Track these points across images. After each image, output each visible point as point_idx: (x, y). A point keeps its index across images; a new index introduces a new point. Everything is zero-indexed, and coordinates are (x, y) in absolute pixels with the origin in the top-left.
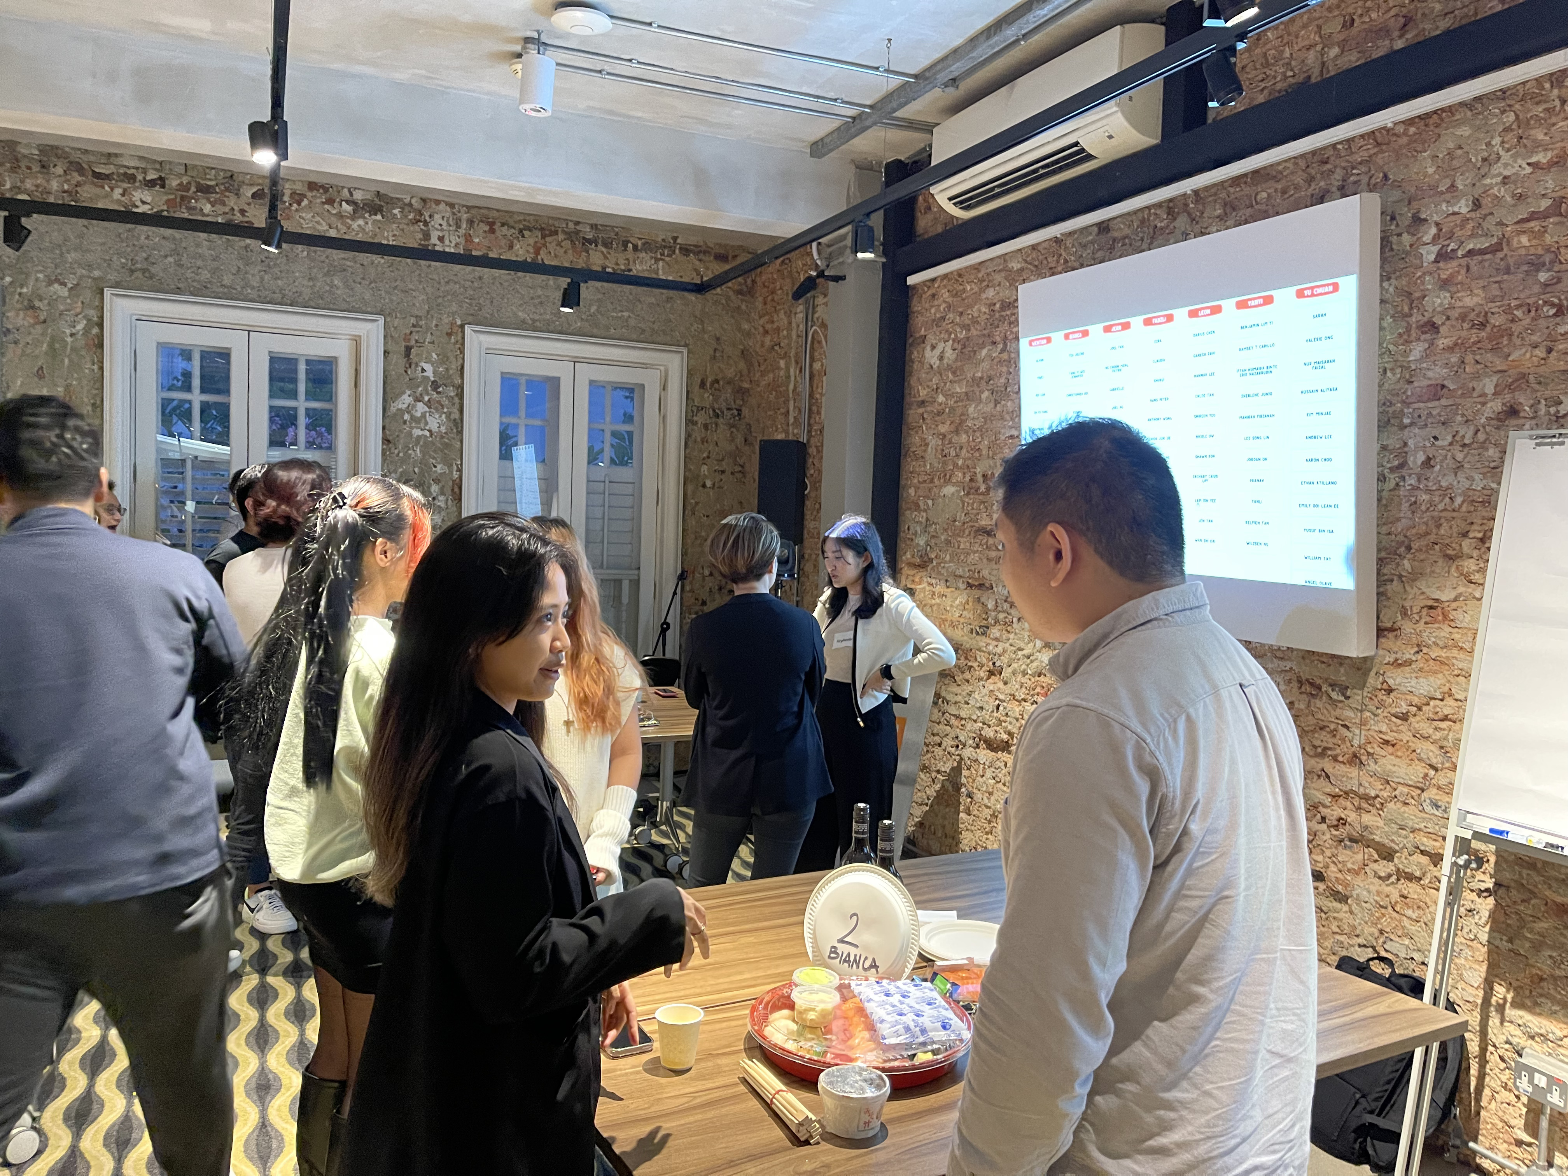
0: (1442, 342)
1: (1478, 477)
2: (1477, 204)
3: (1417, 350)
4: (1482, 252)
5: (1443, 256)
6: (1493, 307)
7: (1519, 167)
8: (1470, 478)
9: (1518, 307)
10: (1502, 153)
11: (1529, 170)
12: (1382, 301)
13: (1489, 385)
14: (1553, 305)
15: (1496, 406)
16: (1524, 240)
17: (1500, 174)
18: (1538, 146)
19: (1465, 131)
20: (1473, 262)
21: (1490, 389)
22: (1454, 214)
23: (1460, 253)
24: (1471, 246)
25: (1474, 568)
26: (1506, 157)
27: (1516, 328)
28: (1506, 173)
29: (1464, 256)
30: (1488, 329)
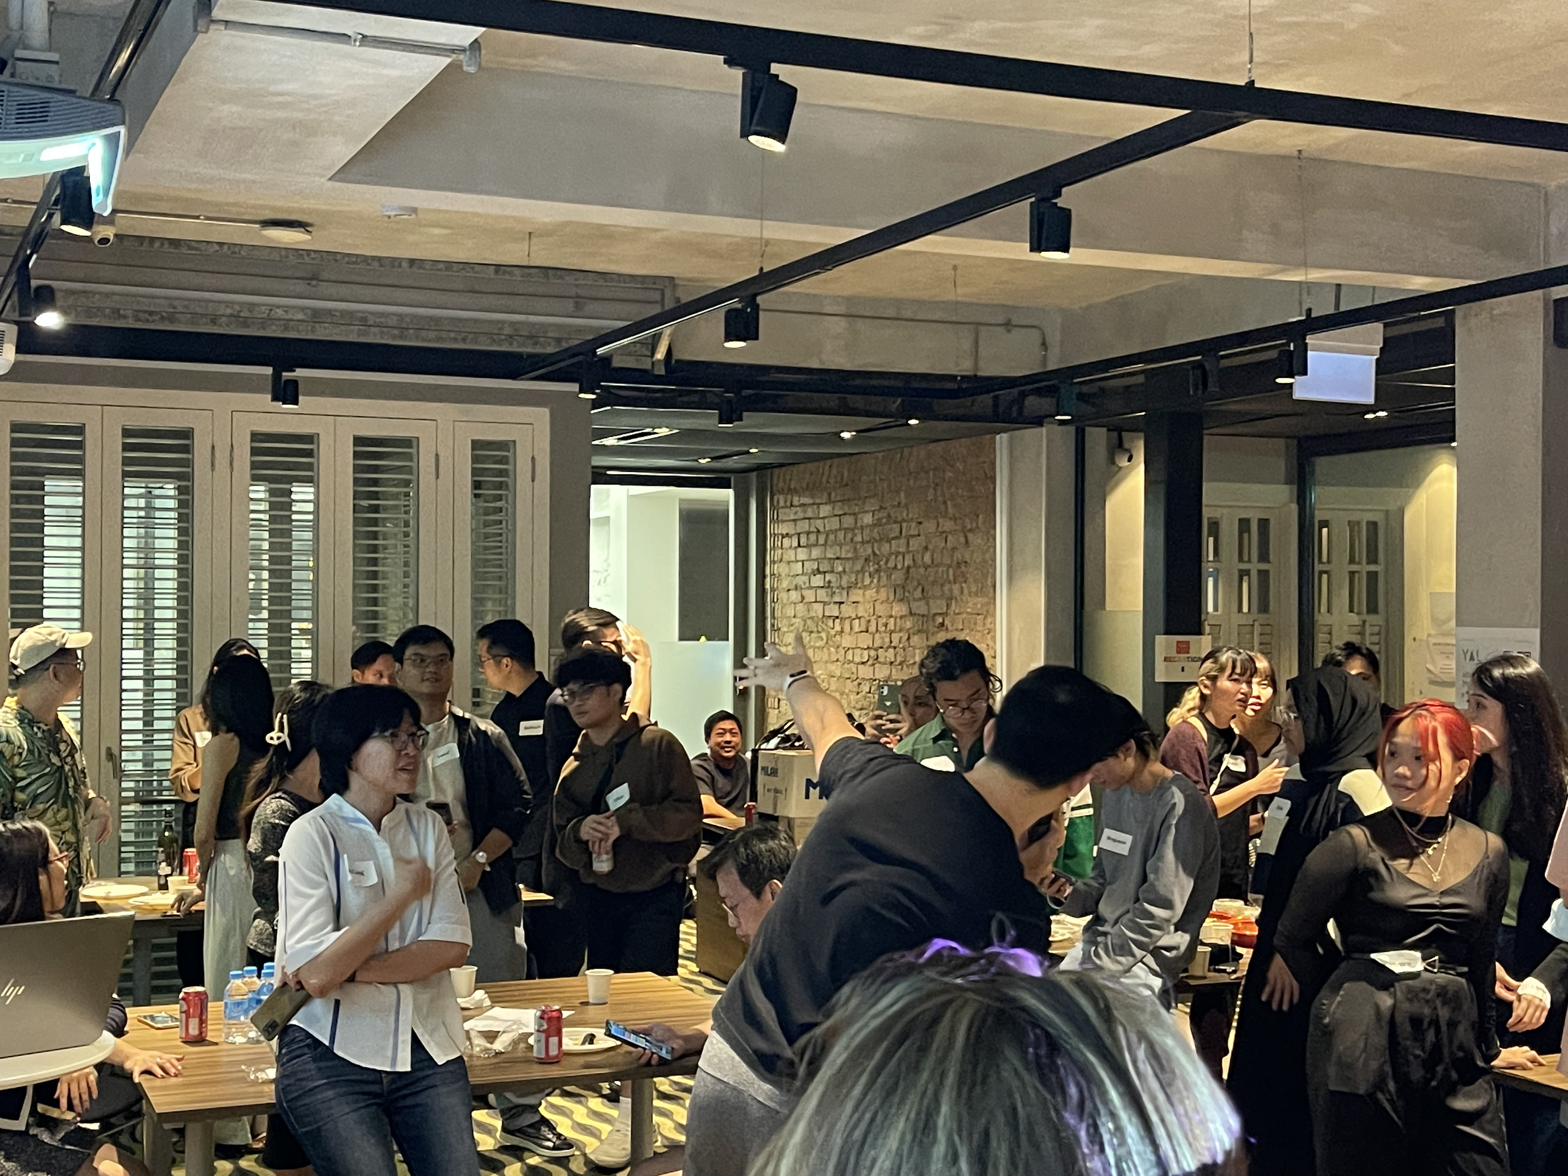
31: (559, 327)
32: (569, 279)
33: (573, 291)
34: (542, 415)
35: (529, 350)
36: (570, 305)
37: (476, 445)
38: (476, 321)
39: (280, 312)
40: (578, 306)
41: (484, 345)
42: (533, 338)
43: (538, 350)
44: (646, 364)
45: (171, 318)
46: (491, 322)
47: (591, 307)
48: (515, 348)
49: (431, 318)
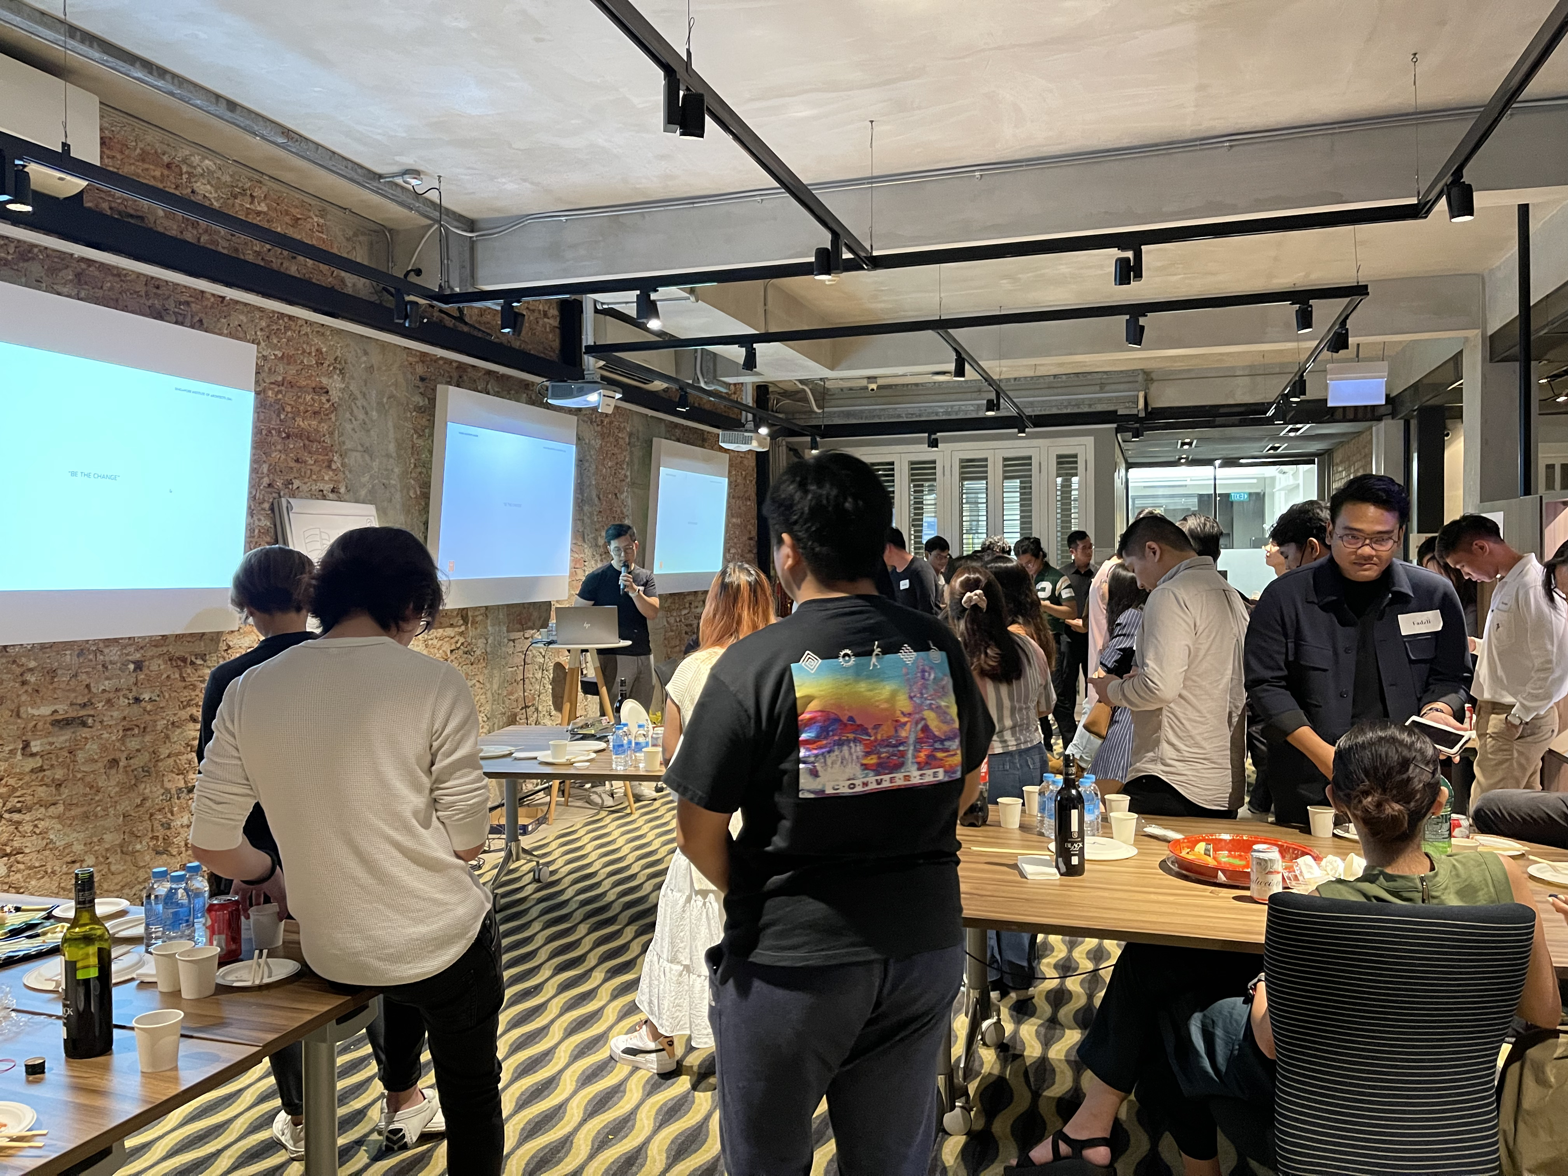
31: (1091, 399)
32: (1089, 377)
33: (1099, 382)
34: (1090, 441)
35: (1076, 410)
36: (1098, 388)
37: (1059, 457)
38: (1050, 401)
39: (963, 407)
40: (1101, 388)
41: (1055, 411)
42: (1078, 406)
43: (1079, 411)
44: (1135, 412)
45: (920, 416)
46: (1056, 400)
47: (1107, 388)
48: (1069, 411)
49: (1029, 402)
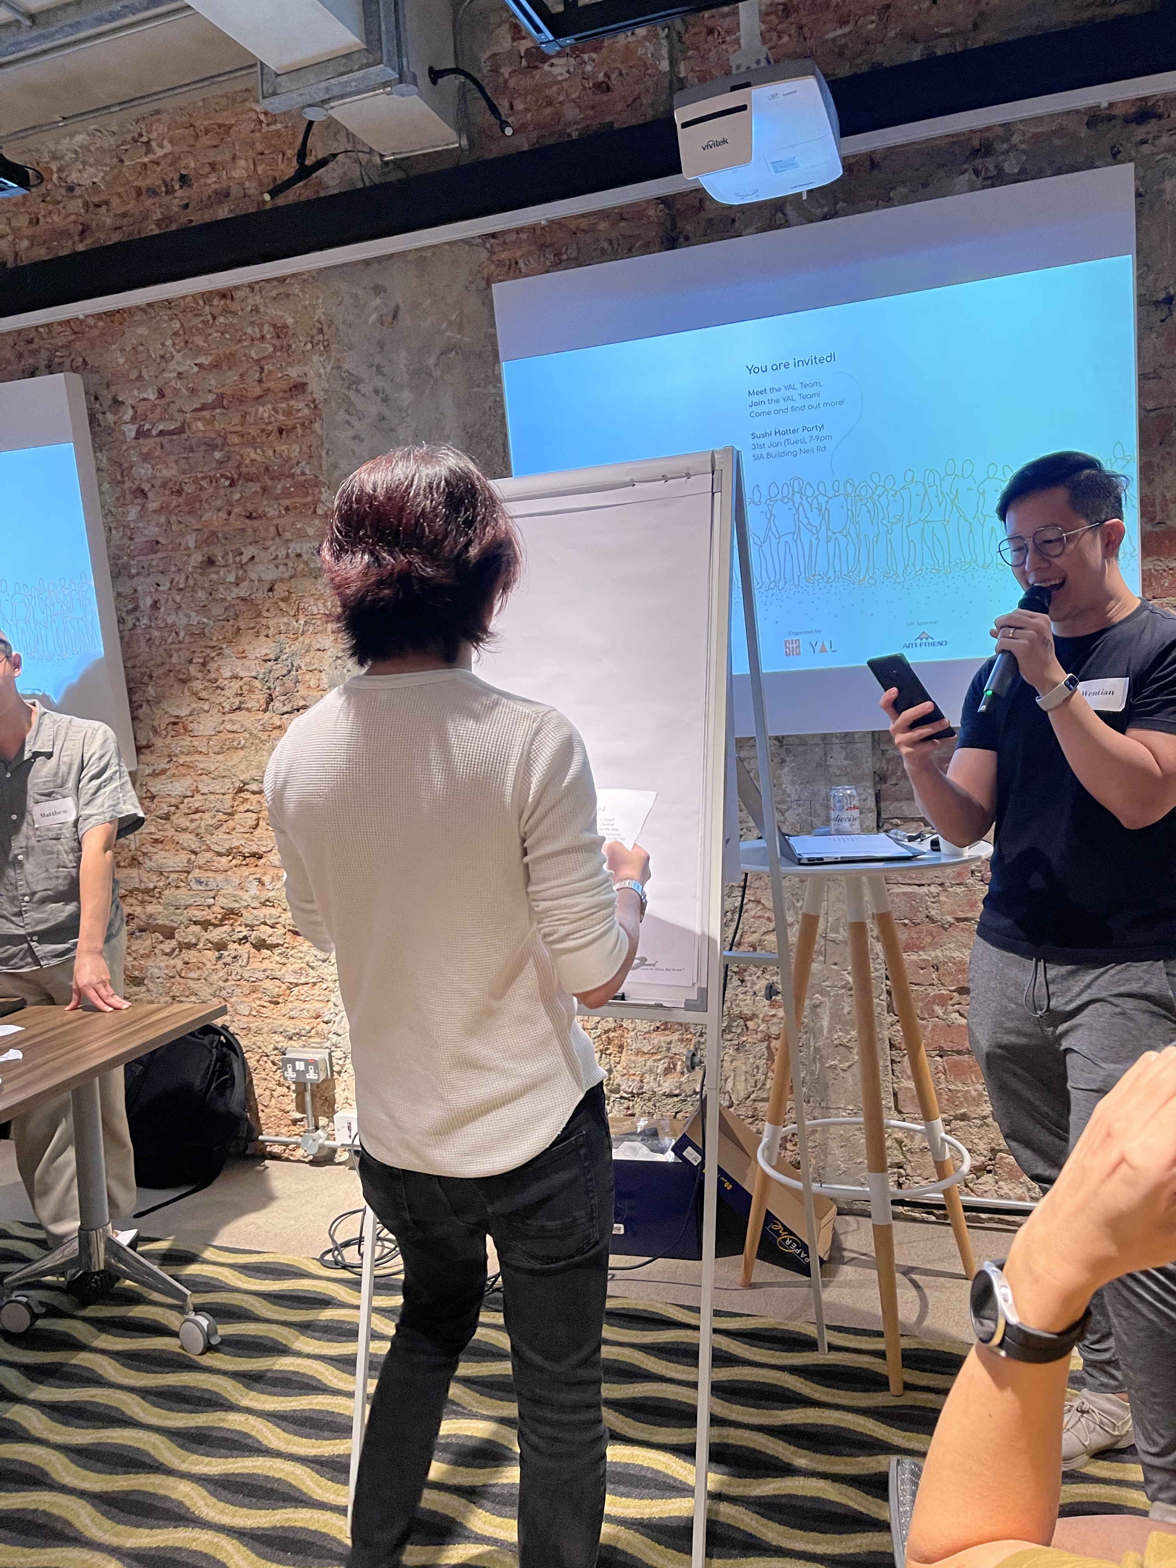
0: (152, 506)
1: (193, 614)
2: (161, 394)
3: (133, 512)
4: (171, 433)
5: (141, 434)
6: (185, 478)
7: (187, 366)
8: (188, 616)
9: (204, 478)
10: (174, 353)
11: (196, 369)
12: (98, 470)
13: (191, 540)
14: (227, 478)
15: (197, 558)
16: (200, 425)
17: (175, 370)
18: (199, 351)
19: (143, 331)
20: (165, 440)
21: (192, 544)
22: (144, 399)
23: (154, 432)
24: (161, 427)
25: (201, 687)
26: (178, 357)
27: (204, 495)
28: (180, 370)
29: (157, 435)
30: (184, 495)
